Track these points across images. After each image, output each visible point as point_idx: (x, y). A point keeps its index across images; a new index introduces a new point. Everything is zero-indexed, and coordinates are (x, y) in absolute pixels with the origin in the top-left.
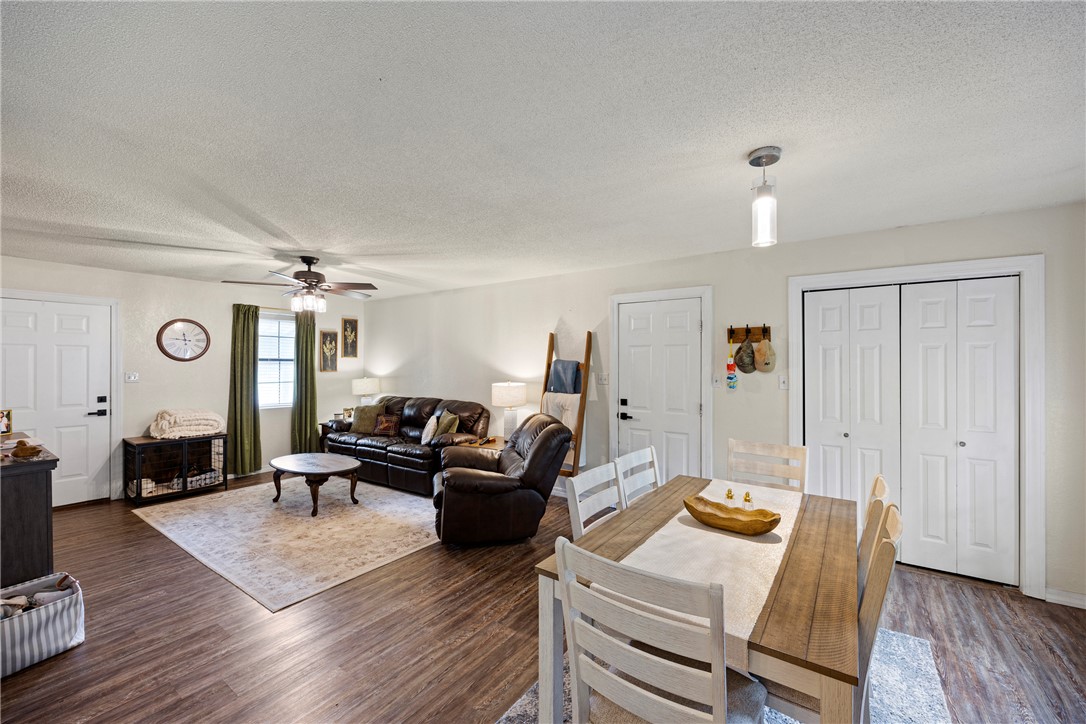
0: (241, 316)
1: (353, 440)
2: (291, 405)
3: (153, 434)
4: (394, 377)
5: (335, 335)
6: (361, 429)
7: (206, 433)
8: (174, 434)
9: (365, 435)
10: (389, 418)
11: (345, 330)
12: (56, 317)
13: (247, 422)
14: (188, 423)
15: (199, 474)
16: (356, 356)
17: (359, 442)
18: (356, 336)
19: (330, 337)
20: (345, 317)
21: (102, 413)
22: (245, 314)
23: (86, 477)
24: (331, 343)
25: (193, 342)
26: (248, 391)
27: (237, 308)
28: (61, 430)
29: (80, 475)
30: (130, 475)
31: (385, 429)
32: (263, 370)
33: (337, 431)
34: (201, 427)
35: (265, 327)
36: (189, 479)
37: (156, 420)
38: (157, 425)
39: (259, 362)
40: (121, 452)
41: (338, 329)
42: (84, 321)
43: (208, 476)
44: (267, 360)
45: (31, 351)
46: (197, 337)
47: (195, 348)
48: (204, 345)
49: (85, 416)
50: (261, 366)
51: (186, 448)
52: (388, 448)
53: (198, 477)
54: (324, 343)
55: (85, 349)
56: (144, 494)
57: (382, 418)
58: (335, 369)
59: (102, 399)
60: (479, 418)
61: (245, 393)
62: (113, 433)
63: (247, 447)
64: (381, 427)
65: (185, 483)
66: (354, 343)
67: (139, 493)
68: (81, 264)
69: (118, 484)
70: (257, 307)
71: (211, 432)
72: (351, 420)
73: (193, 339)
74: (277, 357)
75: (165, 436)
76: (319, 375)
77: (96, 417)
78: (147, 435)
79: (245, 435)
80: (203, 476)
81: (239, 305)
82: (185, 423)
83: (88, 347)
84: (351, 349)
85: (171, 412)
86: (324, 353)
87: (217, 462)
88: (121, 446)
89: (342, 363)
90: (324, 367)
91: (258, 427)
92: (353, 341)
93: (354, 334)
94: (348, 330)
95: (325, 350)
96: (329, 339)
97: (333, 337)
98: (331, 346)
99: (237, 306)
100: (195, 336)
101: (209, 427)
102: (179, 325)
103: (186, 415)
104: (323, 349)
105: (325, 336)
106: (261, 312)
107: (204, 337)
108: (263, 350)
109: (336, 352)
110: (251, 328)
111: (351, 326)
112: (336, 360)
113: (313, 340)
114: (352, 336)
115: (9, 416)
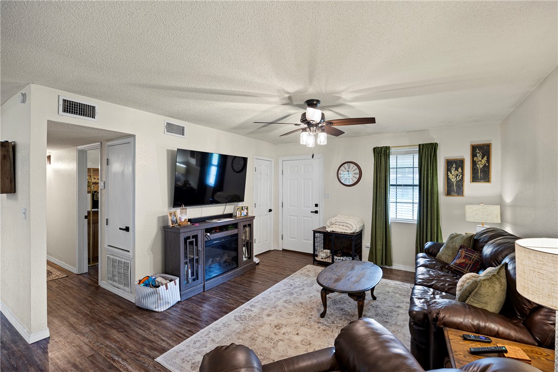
2: (416, 222)
5: (462, 161)
10: (469, 254)
12: (303, 166)
16: (489, 181)
18: (488, 161)
19: (454, 164)
20: (475, 143)
21: (316, 212)
24: (457, 169)
25: (353, 175)
28: (305, 218)
31: (460, 265)
32: (392, 193)
34: (344, 227)
39: (389, 187)
41: (466, 155)
42: (311, 167)
44: (404, 185)
46: (355, 172)
47: (354, 179)
48: (358, 176)
49: (310, 212)
54: (449, 170)
58: (463, 193)
59: (316, 205)
64: (457, 261)
66: (487, 167)
70: (388, 147)
73: (353, 173)
76: (445, 202)
77: (314, 214)
83: (312, 180)
84: (482, 174)
86: (449, 179)
89: (470, 187)
90: (449, 193)
91: (389, 234)
92: (485, 166)
93: (485, 158)
94: (478, 155)
95: (450, 176)
96: (454, 166)
97: (460, 163)
98: (457, 172)
99: (374, 149)
100: (354, 171)
101: (348, 228)
102: (346, 165)
103: (339, 218)
104: (448, 176)
105: (449, 163)
106: (392, 150)
107: (357, 171)
108: (392, 179)
109: (462, 178)
110: (383, 162)
111: (482, 151)
112: (462, 186)
113: (434, 168)
114: (483, 161)
115: (247, 209)
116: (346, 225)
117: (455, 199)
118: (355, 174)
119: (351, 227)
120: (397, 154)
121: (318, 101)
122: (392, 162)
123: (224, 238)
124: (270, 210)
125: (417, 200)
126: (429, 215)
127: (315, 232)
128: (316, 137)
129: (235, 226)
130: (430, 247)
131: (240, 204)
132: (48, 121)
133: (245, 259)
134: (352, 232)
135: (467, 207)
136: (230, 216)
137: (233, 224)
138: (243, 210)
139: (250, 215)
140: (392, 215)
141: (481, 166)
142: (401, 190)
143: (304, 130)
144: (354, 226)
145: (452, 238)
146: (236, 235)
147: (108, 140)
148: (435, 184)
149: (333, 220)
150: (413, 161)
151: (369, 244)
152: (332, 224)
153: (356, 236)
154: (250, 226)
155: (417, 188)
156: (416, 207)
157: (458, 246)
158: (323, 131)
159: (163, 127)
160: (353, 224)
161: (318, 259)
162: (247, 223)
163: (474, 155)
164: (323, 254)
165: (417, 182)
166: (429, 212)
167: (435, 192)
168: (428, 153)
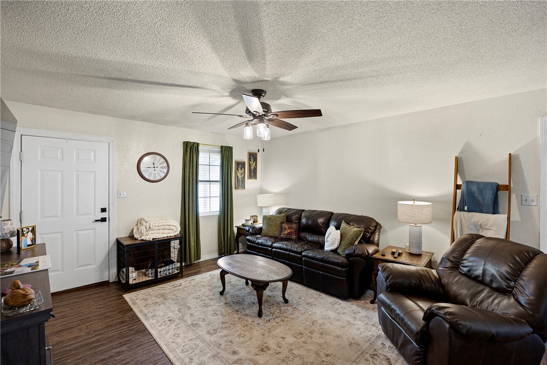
0: (189, 150)
1: (269, 243)
2: (218, 213)
3: (136, 236)
4: (285, 194)
5: (244, 163)
6: (271, 234)
7: (169, 235)
8: (149, 236)
9: (277, 239)
10: (290, 226)
11: (250, 160)
12: (75, 150)
13: (192, 226)
14: (157, 228)
15: (165, 266)
16: (256, 179)
17: (275, 245)
19: (241, 165)
20: (250, 151)
21: (103, 220)
22: (191, 149)
23: (94, 266)
24: (241, 169)
26: (193, 204)
27: (186, 145)
28: (79, 232)
29: (90, 264)
30: (122, 264)
31: (288, 234)
32: (202, 188)
33: (252, 234)
34: (166, 231)
35: (203, 158)
36: (159, 270)
37: (137, 225)
38: (138, 228)
39: (199, 183)
40: (115, 248)
41: (246, 160)
42: (93, 154)
43: (170, 268)
45: (60, 175)
46: (162, 165)
47: (160, 173)
48: (165, 170)
49: (93, 222)
50: (201, 186)
51: (156, 246)
52: (303, 253)
53: (164, 268)
54: (238, 169)
55: (93, 174)
56: (131, 282)
57: (285, 226)
58: (244, 188)
59: (103, 210)
60: (375, 230)
61: (191, 205)
62: (110, 235)
63: (192, 244)
64: (286, 232)
65: (156, 273)
66: (255, 169)
67: (128, 281)
68: (91, 112)
69: (114, 271)
70: (198, 144)
71: (172, 234)
72: (261, 225)
73: (159, 166)
74: (208, 179)
75: (144, 238)
76: (235, 192)
77: (100, 223)
78: (132, 237)
79: (191, 235)
80: (167, 267)
81: (187, 142)
82: (156, 228)
83: (95, 172)
84: (253, 174)
85: (147, 219)
86: (237, 176)
87: (174, 255)
88: (116, 243)
89: (248, 183)
90: (237, 186)
91: (199, 229)
93: (255, 163)
95: (238, 174)
97: (243, 165)
98: (241, 171)
99: (183, 143)
100: (160, 164)
101: (171, 231)
102: (151, 157)
105: (238, 164)
106: (200, 148)
107: (165, 165)
109: (244, 176)
111: (253, 157)
112: (244, 181)
115: (33, 231)
116: (168, 227)
117: (241, 192)
118: (162, 168)
119: (175, 228)
138: (23, 235)
141: (253, 168)
142: (203, 186)
155: (220, 183)
157: (279, 223)
168: (226, 152)
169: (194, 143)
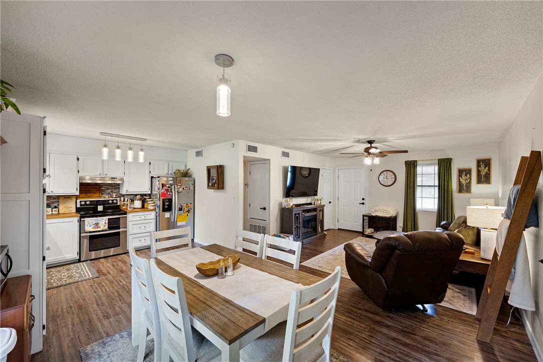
2: (437, 210)
5: (470, 170)
16: (489, 183)
18: (489, 170)
20: (480, 158)
21: (363, 204)
22: (410, 165)
24: (466, 175)
25: (390, 179)
28: (354, 208)
32: (419, 191)
34: (384, 213)
39: (416, 187)
41: (473, 166)
42: (359, 174)
44: (428, 186)
47: (391, 181)
48: (393, 180)
49: (359, 204)
54: (460, 176)
55: (359, 183)
58: (470, 192)
59: (363, 199)
62: (366, 211)
70: (416, 161)
84: (485, 178)
86: (460, 182)
89: (476, 188)
90: (460, 191)
91: (417, 218)
92: (487, 173)
93: (487, 168)
94: (482, 166)
95: (461, 180)
96: (464, 173)
97: (468, 172)
98: (466, 177)
99: (406, 162)
100: (390, 176)
101: (387, 214)
102: (385, 172)
103: (380, 207)
104: (459, 180)
105: (461, 172)
106: (419, 163)
107: (393, 176)
108: (419, 181)
109: (470, 181)
110: (412, 171)
111: (485, 163)
112: (470, 186)
113: (450, 175)
114: (485, 170)
115: (320, 200)
116: (386, 211)
117: (464, 195)
118: (391, 178)
119: (389, 213)
120: (422, 165)
121: (374, 141)
122: (419, 169)
123: (310, 216)
124: (330, 202)
125: (437, 196)
126: (446, 206)
127: (363, 216)
128: (373, 160)
129: (315, 210)
130: (444, 224)
131: (316, 197)
132: (244, 156)
133: (320, 231)
134: (390, 216)
135: (471, 199)
136: (311, 204)
137: (313, 209)
138: (318, 201)
139: (322, 204)
140: (419, 206)
141: (484, 173)
143: (366, 157)
144: (392, 212)
145: (459, 218)
146: (316, 215)
147: (250, 162)
148: (450, 185)
149: (377, 208)
150: (434, 169)
151: (402, 225)
152: (375, 211)
153: (393, 219)
154: (323, 211)
155: (437, 188)
156: (437, 200)
157: (461, 222)
158: (377, 156)
159: (280, 154)
160: (390, 211)
161: (366, 233)
162: (321, 209)
163: (478, 166)
164: (369, 231)
165: (437, 184)
166: (446, 203)
167: (450, 190)
168: (445, 165)
169: (411, 161)
